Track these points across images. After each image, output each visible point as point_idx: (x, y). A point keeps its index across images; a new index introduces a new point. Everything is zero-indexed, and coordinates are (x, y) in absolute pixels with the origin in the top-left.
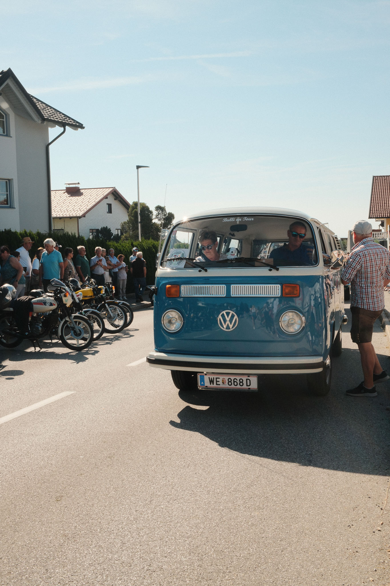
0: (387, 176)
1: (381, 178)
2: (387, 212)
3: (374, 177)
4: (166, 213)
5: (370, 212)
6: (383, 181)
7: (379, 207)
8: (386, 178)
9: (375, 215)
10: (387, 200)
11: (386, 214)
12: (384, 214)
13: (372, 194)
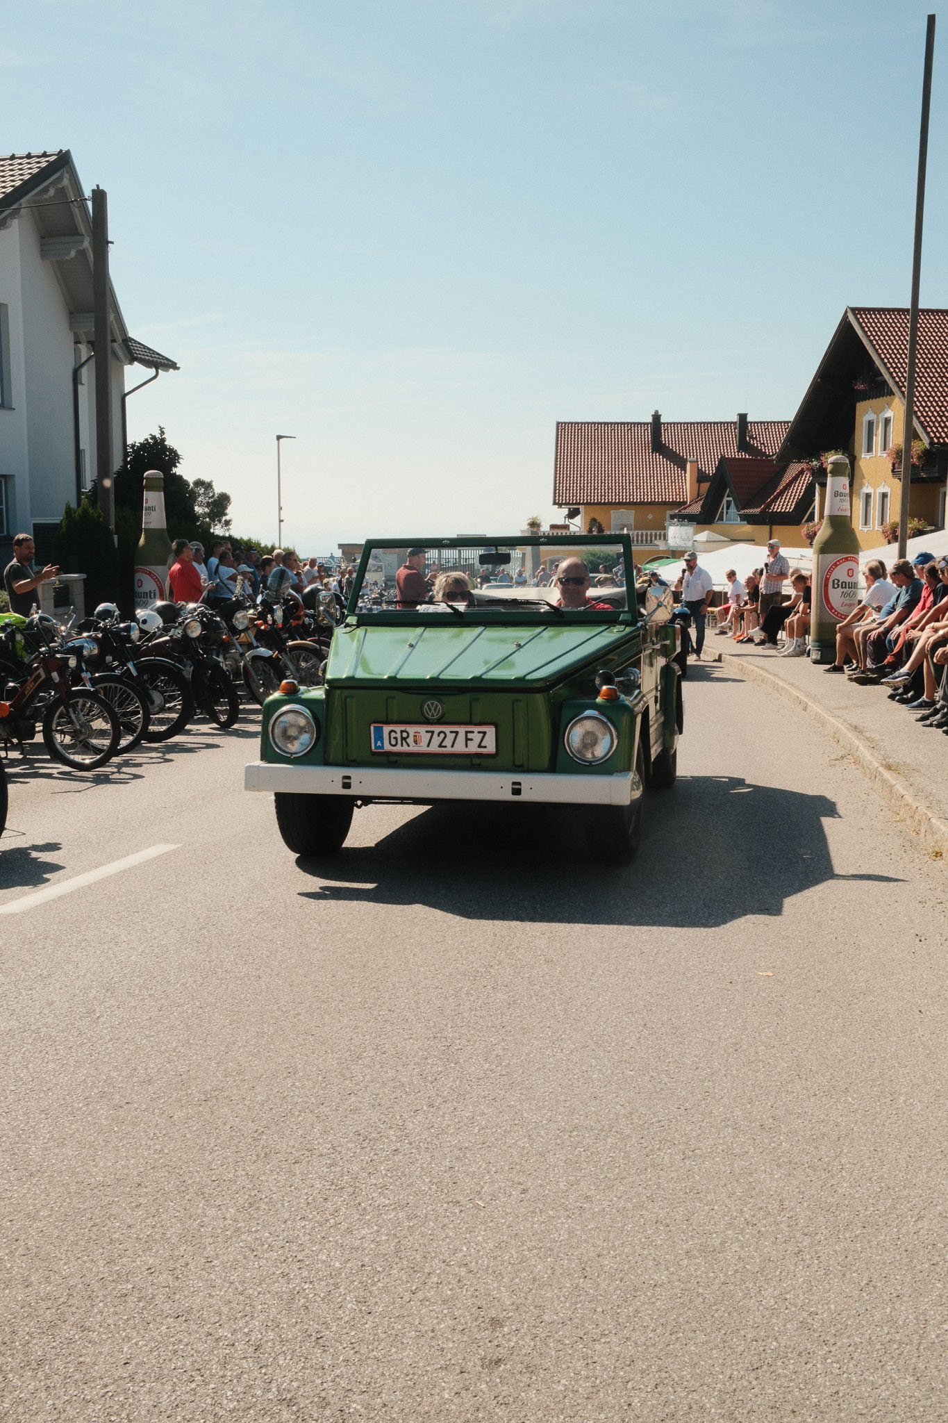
0: (582, 423)
1: (572, 427)
2: (586, 494)
3: (558, 423)
4: (214, 493)
5: (555, 493)
6: (575, 433)
7: (570, 484)
8: (582, 427)
9: (564, 498)
10: (584, 471)
11: (584, 497)
12: (580, 497)
13: (556, 458)
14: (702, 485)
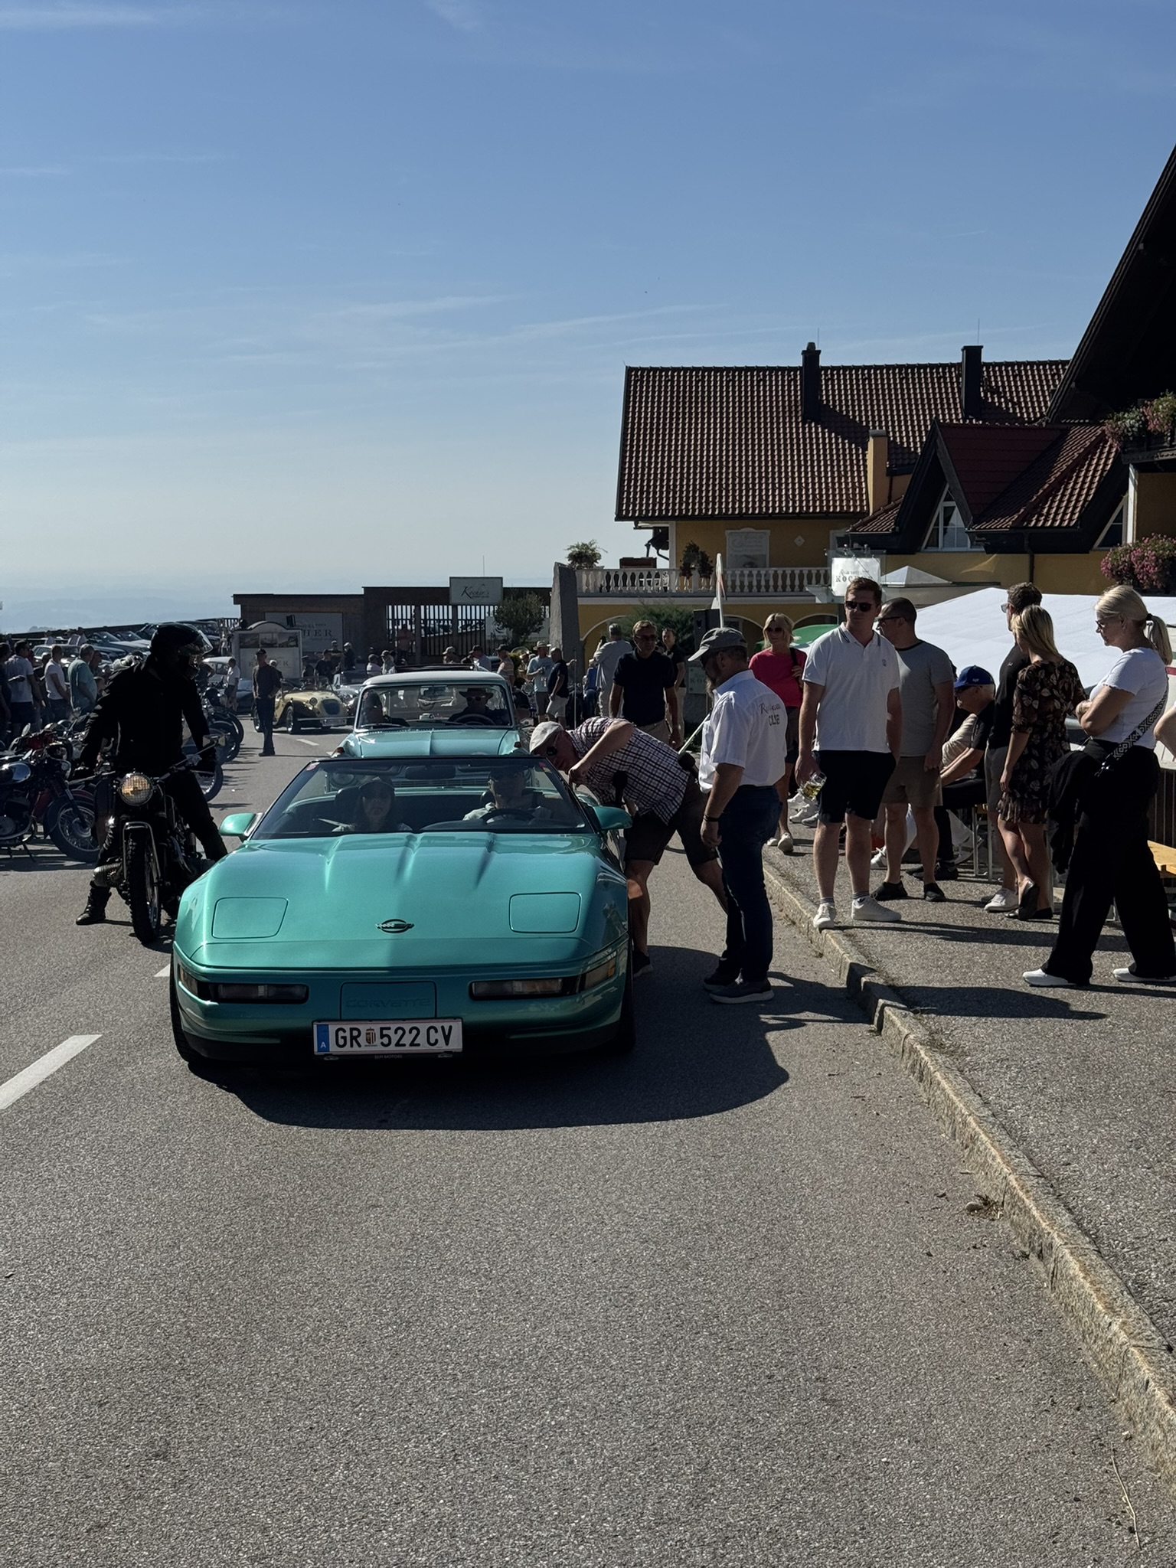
1: (654, 377)
3: (629, 370)
5: (621, 498)
6: (661, 387)
7: (650, 480)
8: (673, 377)
9: (638, 507)
11: (674, 504)
14: (897, 480)
